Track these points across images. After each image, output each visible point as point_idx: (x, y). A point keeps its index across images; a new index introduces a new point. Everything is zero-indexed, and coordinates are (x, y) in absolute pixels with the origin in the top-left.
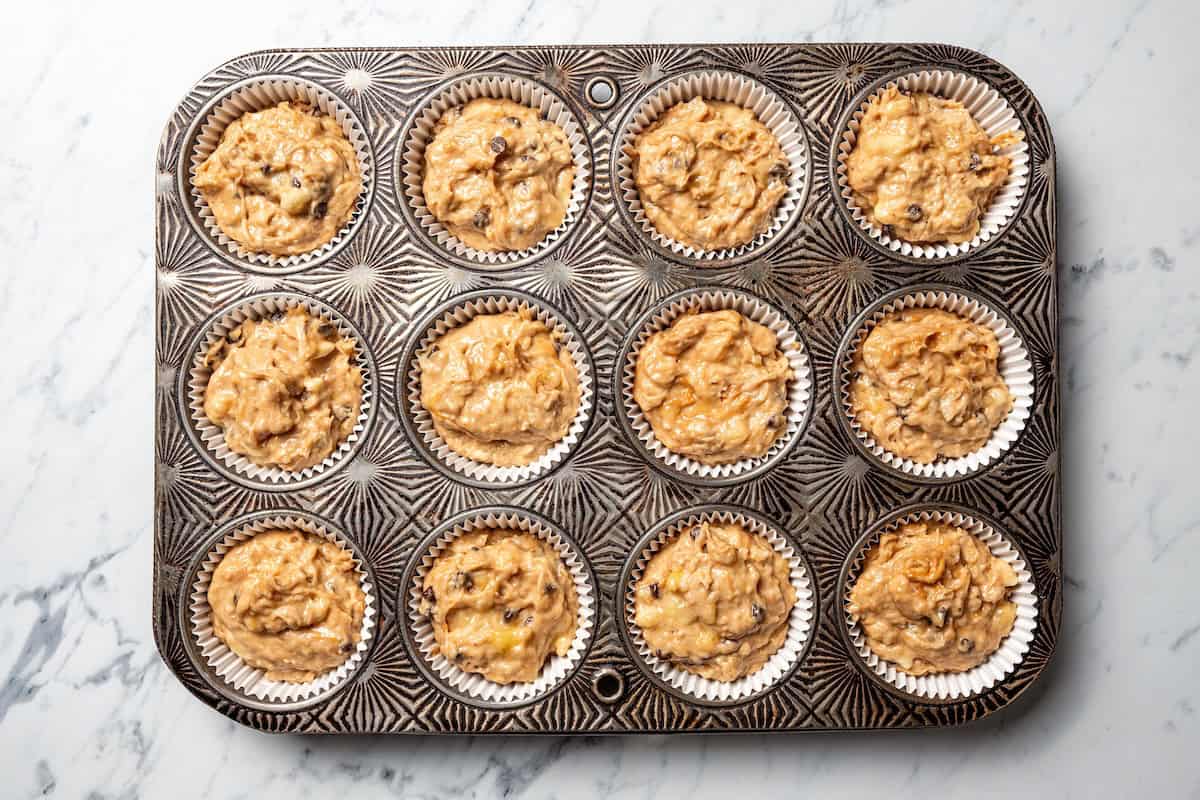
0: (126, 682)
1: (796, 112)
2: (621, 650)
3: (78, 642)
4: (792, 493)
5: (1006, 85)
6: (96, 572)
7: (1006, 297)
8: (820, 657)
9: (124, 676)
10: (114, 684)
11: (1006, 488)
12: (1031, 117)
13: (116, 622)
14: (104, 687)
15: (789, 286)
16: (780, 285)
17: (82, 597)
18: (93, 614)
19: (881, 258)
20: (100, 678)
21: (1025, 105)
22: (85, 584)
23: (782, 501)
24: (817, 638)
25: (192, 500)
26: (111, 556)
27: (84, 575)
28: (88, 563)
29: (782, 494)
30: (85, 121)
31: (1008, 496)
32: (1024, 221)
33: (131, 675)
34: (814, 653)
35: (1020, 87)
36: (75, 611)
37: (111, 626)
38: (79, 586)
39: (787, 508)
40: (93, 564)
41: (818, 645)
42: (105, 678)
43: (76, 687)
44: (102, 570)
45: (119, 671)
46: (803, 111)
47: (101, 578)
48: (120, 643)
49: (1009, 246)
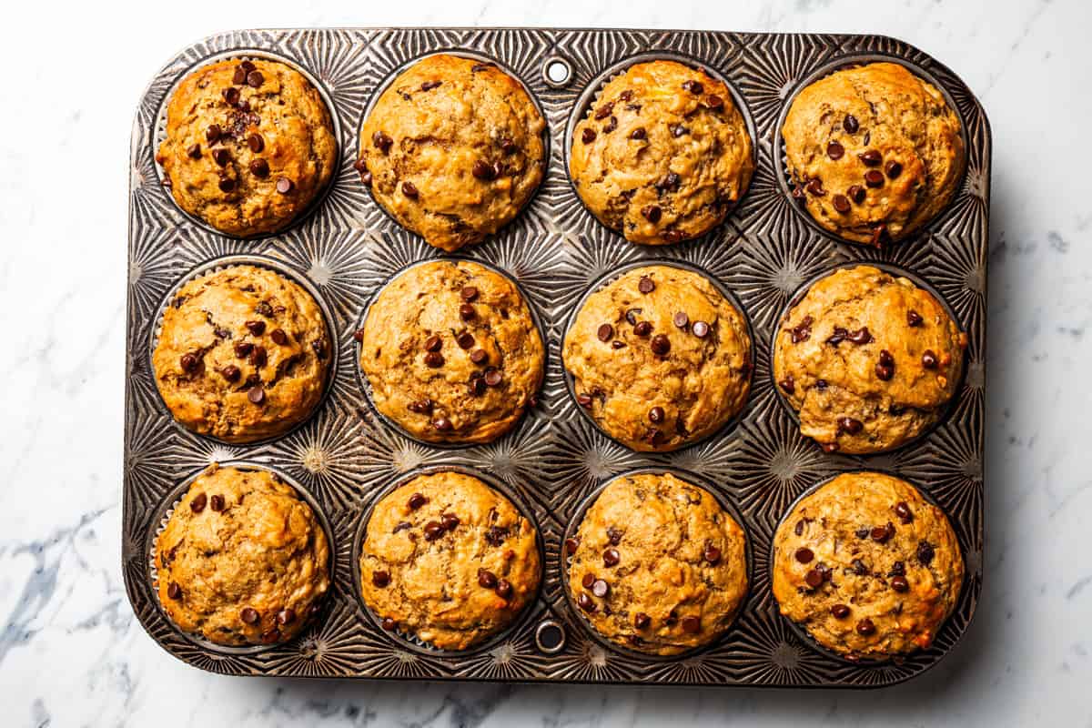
0: (115, 628)
1: (364, 611)
2: (545, 104)
3: (70, 590)
4: (380, 250)
5: (164, 632)
6: (88, 527)
7: (173, 429)
8: (360, 95)
9: (113, 622)
10: (104, 629)
11: (178, 248)
12: (144, 601)
13: (105, 573)
14: (95, 631)
15: (378, 446)
16: (386, 448)
17: (74, 551)
18: (84, 565)
19: (289, 471)
20: (92, 623)
21: (148, 613)
22: (77, 539)
23: (390, 244)
24: (360, 112)
25: (953, 256)
26: (100, 513)
27: (76, 530)
28: (79, 519)
29: (390, 250)
30: (77, 116)
31: (178, 241)
32: (154, 500)
33: (119, 621)
34: (363, 99)
35: (153, 630)
36: (68, 564)
37: (101, 575)
38: (71, 540)
39: (385, 237)
40: (84, 520)
41: (360, 107)
42: (95, 624)
43: (69, 632)
44: (94, 525)
45: (108, 619)
46: (359, 612)
47: (92, 533)
48: (109, 592)
49: (168, 478)
